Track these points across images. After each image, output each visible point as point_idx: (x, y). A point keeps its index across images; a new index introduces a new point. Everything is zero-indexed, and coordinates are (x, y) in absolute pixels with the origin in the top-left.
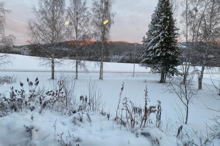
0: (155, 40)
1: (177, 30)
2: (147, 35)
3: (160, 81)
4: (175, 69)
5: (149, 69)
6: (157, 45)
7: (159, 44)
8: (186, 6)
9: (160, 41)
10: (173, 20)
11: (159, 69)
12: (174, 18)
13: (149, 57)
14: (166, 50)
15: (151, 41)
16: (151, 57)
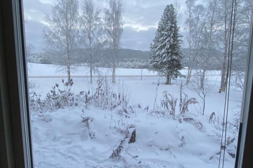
0: (161, 46)
1: (181, 37)
2: (153, 41)
3: (166, 82)
4: (179, 72)
5: (156, 73)
6: (163, 50)
7: (165, 50)
8: (189, 15)
9: (166, 47)
10: (177, 28)
11: (165, 73)
12: (178, 26)
13: (156, 61)
14: (172, 55)
15: (158, 47)
16: (158, 62)
